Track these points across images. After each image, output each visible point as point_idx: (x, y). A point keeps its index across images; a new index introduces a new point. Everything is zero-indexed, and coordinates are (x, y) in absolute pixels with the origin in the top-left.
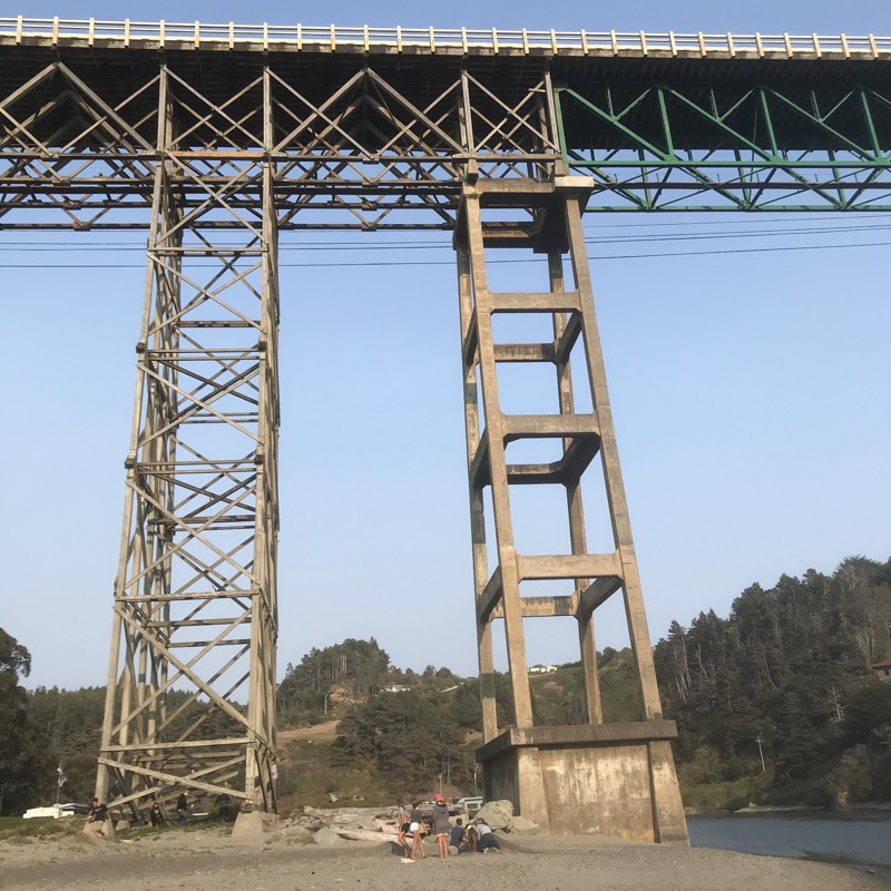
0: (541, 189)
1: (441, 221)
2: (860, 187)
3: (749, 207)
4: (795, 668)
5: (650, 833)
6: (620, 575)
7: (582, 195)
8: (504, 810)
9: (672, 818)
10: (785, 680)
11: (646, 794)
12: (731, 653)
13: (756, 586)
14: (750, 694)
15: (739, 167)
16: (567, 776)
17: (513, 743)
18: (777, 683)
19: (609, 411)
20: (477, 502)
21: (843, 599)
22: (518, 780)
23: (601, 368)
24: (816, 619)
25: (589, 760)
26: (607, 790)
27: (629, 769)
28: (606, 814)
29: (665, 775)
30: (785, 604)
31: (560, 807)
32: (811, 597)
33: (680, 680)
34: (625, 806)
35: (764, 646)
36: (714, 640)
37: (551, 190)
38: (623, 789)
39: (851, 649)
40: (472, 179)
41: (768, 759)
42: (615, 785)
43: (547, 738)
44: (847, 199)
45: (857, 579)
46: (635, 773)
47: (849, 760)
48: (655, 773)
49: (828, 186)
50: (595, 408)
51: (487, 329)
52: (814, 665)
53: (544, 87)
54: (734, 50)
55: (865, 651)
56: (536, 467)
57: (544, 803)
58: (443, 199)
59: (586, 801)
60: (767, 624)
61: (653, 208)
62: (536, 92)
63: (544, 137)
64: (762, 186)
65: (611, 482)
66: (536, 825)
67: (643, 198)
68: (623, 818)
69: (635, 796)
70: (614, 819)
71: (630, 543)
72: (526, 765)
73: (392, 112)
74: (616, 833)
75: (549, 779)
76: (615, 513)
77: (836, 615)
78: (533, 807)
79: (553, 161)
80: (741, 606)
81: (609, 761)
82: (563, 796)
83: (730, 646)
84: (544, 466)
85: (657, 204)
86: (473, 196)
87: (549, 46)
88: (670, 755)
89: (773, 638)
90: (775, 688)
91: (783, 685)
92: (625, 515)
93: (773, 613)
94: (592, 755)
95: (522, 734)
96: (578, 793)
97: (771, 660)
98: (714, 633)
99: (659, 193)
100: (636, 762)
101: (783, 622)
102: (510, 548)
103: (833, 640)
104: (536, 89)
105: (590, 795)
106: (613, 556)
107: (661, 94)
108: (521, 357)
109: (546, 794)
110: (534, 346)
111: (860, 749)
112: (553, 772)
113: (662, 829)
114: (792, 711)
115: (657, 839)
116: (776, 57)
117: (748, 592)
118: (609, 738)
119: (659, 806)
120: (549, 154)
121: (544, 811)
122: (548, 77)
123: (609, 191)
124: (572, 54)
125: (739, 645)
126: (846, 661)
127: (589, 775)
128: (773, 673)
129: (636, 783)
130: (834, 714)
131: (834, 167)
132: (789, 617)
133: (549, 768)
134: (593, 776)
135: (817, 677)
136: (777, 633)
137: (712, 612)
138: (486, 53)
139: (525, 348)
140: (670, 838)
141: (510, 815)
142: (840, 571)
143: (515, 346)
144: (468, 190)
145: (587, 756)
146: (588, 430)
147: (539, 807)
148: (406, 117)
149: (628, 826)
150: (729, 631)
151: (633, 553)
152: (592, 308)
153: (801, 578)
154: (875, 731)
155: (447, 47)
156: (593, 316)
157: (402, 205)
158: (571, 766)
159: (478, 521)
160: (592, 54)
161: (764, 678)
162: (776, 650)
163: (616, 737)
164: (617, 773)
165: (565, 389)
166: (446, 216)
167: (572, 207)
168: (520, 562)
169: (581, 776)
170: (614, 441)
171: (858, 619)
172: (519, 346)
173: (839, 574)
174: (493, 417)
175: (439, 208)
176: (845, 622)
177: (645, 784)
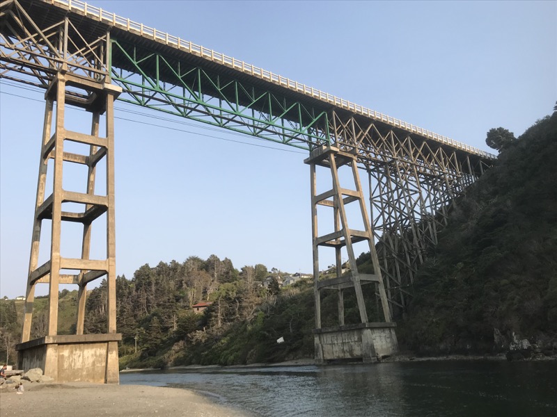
0: (97, 86)
1: (41, 83)
2: (229, 120)
3: (185, 116)
4: (159, 305)
5: (103, 380)
6: (107, 270)
7: (116, 95)
8: (39, 372)
9: (114, 374)
10: (153, 311)
11: (104, 364)
12: (130, 296)
13: (147, 265)
14: (135, 316)
15: (184, 100)
16: (69, 357)
17: (46, 342)
18: (149, 312)
19: (114, 196)
20: (38, 226)
21: (186, 275)
22: (45, 359)
23: (113, 176)
24: (172, 283)
25: (80, 349)
26: (86, 363)
27: (98, 353)
28: (85, 373)
29: (114, 356)
30: (159, 275)
31: (64, 371)
32: (171, 273)
33: (101, 307)
34: (93, 369)
35: (146, 294)
36: (122, 290)
37: (102, 88)
38: (94, 362)
39: (185, 298)
40: (63, 72)
41: (139, 347)
42: (91, 360)
43: (63, 339)
44: (224, 123)
45: (193, 267)
46: (100, 355)
47: (176, 347)
48: (109, 355)
49: (218, 116)
50: (107, 194)
51: (60, 147)
52: (167, 304)
53: (105, 38)
54: (192, 50)
55: (191, 299)
56: (71, 214)
57: (57, 369)
58: (43, 74)
59: (76, 368)
60: (150, 284)
61: (145, 105)
62: (101, 40)
63: (102, 62)
64: (192, 109)
65: (110, 229)
66: (53, 379)
67: (142, 100)
68: (92, 374)
69: (98, 365)
70: (88, 375)
71: (114, 256)
72: (51, 353)
73: (24, 24)
74: (88, 381)
75: (61, 359)
76: (110, 242)
77: (181, 282)
78: (51, 371)
79: (104, 75)
80: (138, 275)
81: (89, 350)
82: (66, 365)
83: (130, 293)
84: (75, 214)
85: (147, 104)
86: (63, 80)
87: (112, 21)
88: (117, 347)
89: (151, 291)
90: (147, 314)
91: (152, 313)
92: (114, 244)
93: (153, 279)
94: (82, 348)
95: (51, 338)
96: (73, 364)
97: (148, 301)
98: (123, 287)
99: (149, 100)
100: (101, 350)
101: (157, 284)
102: (58, 254)
103: (177, 293)
104: (102, 38)
105: (79, 365)
106: (106, 261)
107: (157, 56)
108: (72, 160)
109: (58, 365)
110: (79, 156)
111: (181, 343)
112: (63, 355)
113: (108, 379)
114: (154, 325)
115: (106, 382)
116: (207, 58)
117: (143, 268)
118: (91, 340)
119: (108, 369)
120: (103, 71)
121: (56, 373)
122: (108, 34)
123: (127, 93)
124: (122, 28)
125: (134, 293)
126: (182, 304)
127: (80, 356)
128: (148, 307)
129: (100, 359)
130: (172, 327)
131: (221, 110)
132: (160, 281)
133: (61, 354)
134: (81, 357)
135: (168, 310)
136: (153, 288)
137: (123, 276)
138: (80, 14)
139: (75, 156)
140: (111, 382)
141: (41, 375)
142: (186, 262)
143: (70, 154)
144: (60, 76)
145: (80, 348)
146: (103, 204)
147: (54, 371)
148: (33, 31)
149: (93, 378)
150: (131, 286)
151: (114, 261)
152: (113, 148)
153: (169, 264)
154: (189, 335)
155: (60, 3)
156: (113, 152)
157: (20, 71)
158: (72, 352)
159: (37, 236)
160: (131, 31)
161: (143, 309)
162: (151, 297)
163: (95, 340)
164: (92, 355)
165: (92, 179)
166: (43, 82)
167: (110, 97)
168: (62, 260)
169: (76, 357)
170: (114, 211)
171: (189, 284)
172: (72, 154)
173: (185, 263)
174: (58, 191)
175: (41, 78)
176: (185, 286)
177: (104, 360)
